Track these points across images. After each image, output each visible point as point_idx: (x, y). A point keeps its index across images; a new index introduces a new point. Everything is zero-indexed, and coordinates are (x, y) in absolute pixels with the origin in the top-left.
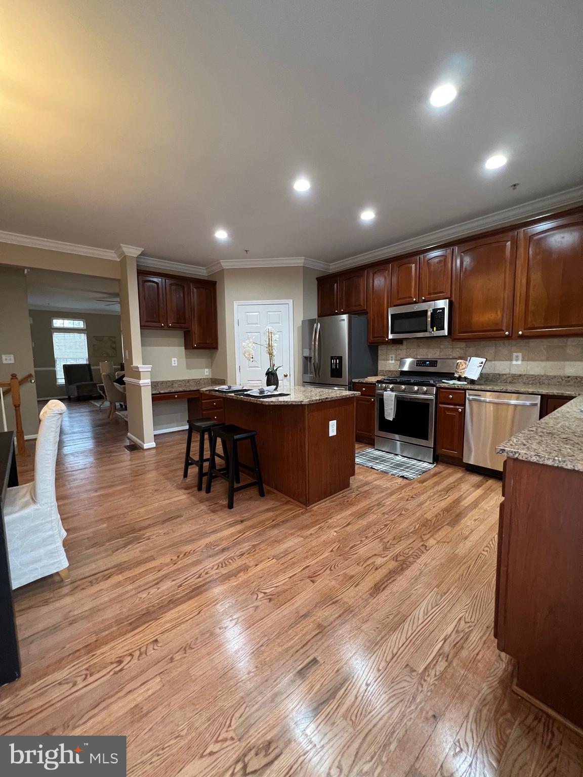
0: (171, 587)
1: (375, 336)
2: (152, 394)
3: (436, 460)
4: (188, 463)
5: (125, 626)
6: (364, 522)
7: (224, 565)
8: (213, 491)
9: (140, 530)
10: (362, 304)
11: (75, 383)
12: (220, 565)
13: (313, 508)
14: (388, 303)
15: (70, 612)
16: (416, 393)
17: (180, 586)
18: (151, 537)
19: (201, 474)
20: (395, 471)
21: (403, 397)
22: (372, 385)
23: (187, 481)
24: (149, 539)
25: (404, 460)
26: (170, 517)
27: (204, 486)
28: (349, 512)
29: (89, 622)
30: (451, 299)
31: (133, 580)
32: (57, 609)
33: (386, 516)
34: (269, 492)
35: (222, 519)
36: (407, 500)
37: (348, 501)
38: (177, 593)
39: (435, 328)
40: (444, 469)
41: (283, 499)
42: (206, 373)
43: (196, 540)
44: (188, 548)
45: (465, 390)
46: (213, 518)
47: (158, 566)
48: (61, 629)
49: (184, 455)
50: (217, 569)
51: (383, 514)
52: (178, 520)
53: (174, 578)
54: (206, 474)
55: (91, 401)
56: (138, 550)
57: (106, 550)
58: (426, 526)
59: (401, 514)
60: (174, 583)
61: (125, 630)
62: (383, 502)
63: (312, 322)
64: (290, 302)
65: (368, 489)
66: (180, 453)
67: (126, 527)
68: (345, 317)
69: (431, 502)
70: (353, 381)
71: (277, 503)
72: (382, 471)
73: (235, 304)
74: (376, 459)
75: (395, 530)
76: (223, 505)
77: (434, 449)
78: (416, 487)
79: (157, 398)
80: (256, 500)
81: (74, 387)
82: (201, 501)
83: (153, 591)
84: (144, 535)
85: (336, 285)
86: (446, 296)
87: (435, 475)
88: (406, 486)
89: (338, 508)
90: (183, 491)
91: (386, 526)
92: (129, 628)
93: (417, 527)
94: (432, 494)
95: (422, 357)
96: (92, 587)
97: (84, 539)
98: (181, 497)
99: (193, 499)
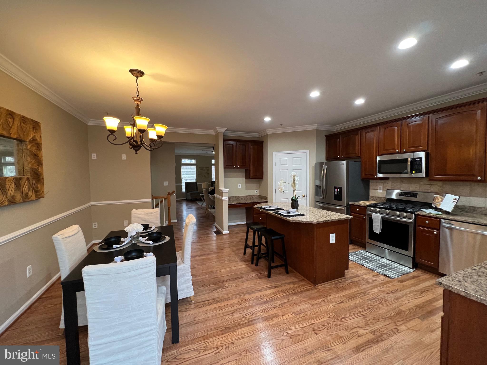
0: (239, 317)
1: (367, 174)
2: (228, 205)
3: (415, 266)
4: (246, 247)
5: (219, 331)
6: (353, 303)
7: (265, 311)
8: (259, 265)
9: (223, 282)
10: (357, 152)
11: (190, 192)
12: (263, 310)
13: (318, 287)
14: (376, 152)
15: (195, 317)
16: (399, 216)
17: (243, 317)
18: (229, 287)
19: (253, 255)
20: (380, 270)
21: (388, 219)
22: (363, 208)
23: (246, 256)
24: (228, 288)
25: (388, 262)
26: (238, 277)
27: (255, 261)
28: (343, 294)
29: (204, 325)
30: (427, 151)
31: (221, 308)
32: (190, 315)
33: (370, 302)
34: (291, 272)
35: (264, 283)
36: (387, 293)
37: (342, 286)
38: (242, 321)
39: (414, 172)
40: (422, 274)
41: (300, 278)
42: (256, 192)
43: (251, 293)
44: (247, 297)
45: (440, 219)
46: (259, 282)
47: (233, 304)
48: (193, 325)
49: (244, 241)
50: (261, 313)
51: (368, 300)
52: (241, 279)
53: (240, 312)
54: (256, 255)
55: (196, 202)
56: (222, 293)
57: (208, 290)
58: (400, 315)
59: (381, 303)
60: (240, 315)
61: (219, 333)
62: (369, 291)
63: (322, 164)
64: (308, 151)
65: (358, 280)
66: (242, 239)
67: (217, 279)
68: (344, 162)
69: (406, 298)
70: (350, 203)
71: (296, 279)
72: (369, 269)
73: (274, 153)
74: (366, 258)
75: (375, 313)
76: (265, 275)
77: (414, 258)
78: (395, 284)
79: (230, 207)
80: (284, 275)
81: (189, 194)
82: (254, 270)
83: (231, 317)
84: (225, 285)
85: (338, 140)
86: (424, 149)
87: (414, 278)
88: (388, 282)
89: (335, 290)
90: (244, 263)
91: (369, 309)
92: (221, 333)
93: (392, 315)
94: (408, 292)
95: (405, 189)
96: (204, 308)
97: (199, 282)
98: (242, 266)
99: (249, 268)
